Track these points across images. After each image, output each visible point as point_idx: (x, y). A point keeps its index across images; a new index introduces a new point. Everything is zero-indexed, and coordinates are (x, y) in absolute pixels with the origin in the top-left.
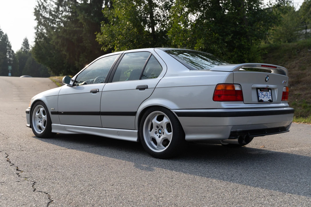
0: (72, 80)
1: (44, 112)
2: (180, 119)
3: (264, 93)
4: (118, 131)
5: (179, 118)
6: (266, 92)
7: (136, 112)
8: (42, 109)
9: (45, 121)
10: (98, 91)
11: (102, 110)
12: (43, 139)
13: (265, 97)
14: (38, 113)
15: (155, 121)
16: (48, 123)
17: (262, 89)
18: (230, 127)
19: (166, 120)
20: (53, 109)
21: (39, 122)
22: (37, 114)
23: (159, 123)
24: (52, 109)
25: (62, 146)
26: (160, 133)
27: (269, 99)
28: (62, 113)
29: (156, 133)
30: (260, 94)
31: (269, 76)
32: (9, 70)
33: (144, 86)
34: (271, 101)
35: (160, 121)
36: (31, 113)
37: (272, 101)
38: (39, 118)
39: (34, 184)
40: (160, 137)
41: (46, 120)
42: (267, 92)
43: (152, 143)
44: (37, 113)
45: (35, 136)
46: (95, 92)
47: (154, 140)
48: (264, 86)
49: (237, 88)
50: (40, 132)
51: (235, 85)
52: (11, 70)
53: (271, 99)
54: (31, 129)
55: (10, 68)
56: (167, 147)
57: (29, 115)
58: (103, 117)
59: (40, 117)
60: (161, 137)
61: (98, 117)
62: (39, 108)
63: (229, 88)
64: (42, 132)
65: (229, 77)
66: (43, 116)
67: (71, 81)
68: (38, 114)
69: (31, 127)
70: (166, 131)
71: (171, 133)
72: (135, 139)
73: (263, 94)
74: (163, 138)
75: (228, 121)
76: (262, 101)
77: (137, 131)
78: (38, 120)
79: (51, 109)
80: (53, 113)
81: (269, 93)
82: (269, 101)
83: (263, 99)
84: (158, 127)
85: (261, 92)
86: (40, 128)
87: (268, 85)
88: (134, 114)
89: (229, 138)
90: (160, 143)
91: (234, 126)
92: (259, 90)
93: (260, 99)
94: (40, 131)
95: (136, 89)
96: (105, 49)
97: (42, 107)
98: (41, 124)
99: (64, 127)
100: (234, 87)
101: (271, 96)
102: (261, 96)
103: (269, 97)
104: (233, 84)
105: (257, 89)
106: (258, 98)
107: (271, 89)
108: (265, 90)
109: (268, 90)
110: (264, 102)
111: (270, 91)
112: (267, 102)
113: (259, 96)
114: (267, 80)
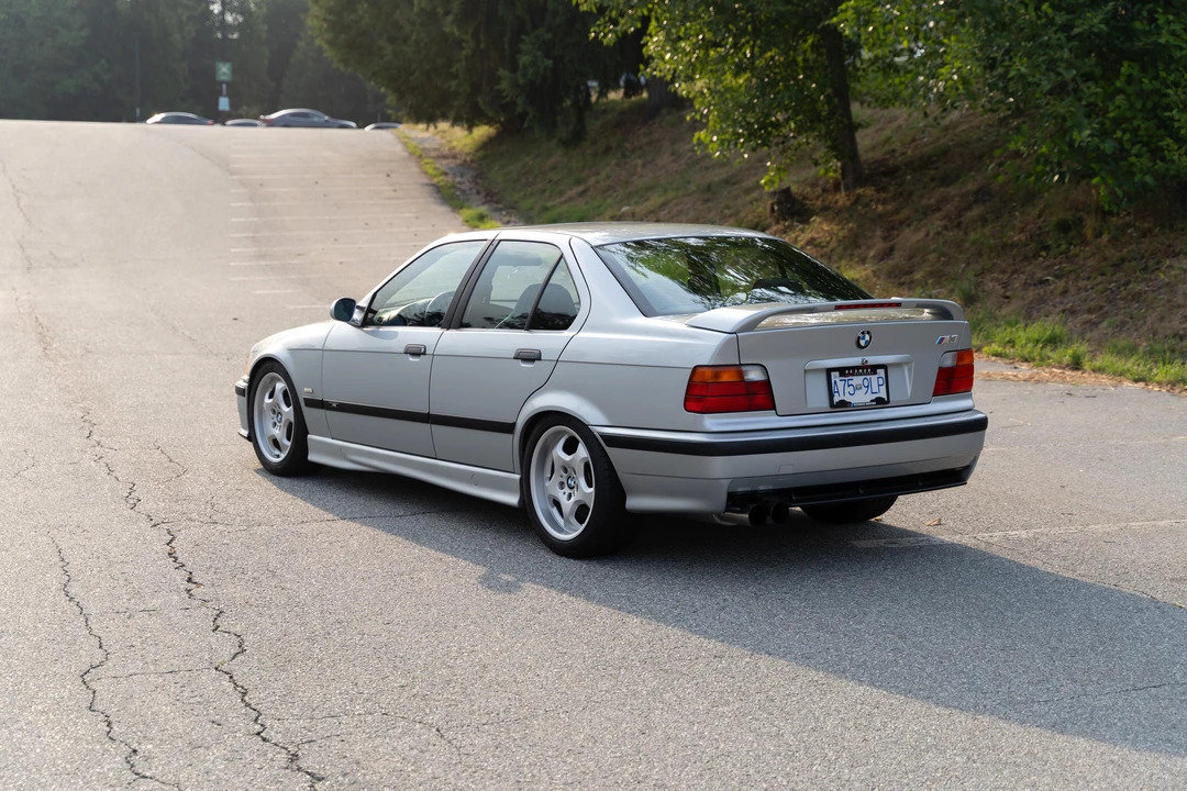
0: (359, 307)
1: (285, 394)
2: (612, 452)
3: (857, 380)
4: (474, 474)
5: (607, 449)
6: (862, 377)
7: (514, 425)
8: (280, 386)
9: (291, 423)
10: (424, 354)
11: (434, 411)
12: (285, 481)
13: (858, 392)
14: (271, 397)
15: (558, 452)
16: (298, 431)
17: (843, 371)
18: (726, 483)
19: (582, 452)
20: (310, 390)
21: (275, 424)
22: (268, 401)
23: (567, 458)
24: (306, 389)
25: (327, 510)
26: (572, 488)
27: (873, 397)
28: (334, 405)
29: (562, 485)
30: (840, 385)
31: (868, 333)
32: (221, 83)
33: (531, 351)
34: (880, 403)
35: (569, 454)
36: (249, 394)
37: (888, 402)
38: (274, 412)
39: (218, 616)
40: (570, 496)
41: (292, 420)
42: (868, 377)
43: (555, 511)
44: (267, 395)
45: (261, 466)
46: (417, 352)
47: (557, 504)
48: (855, 361)
49: (754, 375)
50: (278, 456)
51: (744, 368)
52: (228, 83)
53: (885, 396)
54: (251, 444)
55: (224, 71)
56: (584, 525)
57: (245, 399)
58: (438, 429)
59: (276, 412)
60: (573, 499)
61: (426, 427)
62: (274, 380)
63: (726, 377)
64: (283, 456)
65: (724, 347)
66: (285, 409)
67: (356, 310)
68: (271, 400)
69: (251, 437)
70: (582, 482)
71: (592, 490)
72: (512, 499)
73: (850, 382)
74: (576, 502)
75: (720, 467)
76: (844, 405)
77: (518, 477)
78: (269, 419)
79: (305, 391)
80: (311, 403)
81: (875, 380)
82: (874, 403)
83: (848, 398)
84: (566, 471)
85: (843, 379)
86: (276, 443)
87: (866, 358)
88: (508, 428)
89: (726, 511)
90: (570, 513)
91: (734, 480)
92: (835, 376)
93: (837, 399)
94: (277, 452)
95: (515, 358)
96: (605, 35)
97: (279, 380)
98: (279, 432)
99: (341, 448)
100: (741, 374)
101: (883, 388)
102: (843, 391)
103: (875, 389)
104: (741, 364)
105: (829, 371)
106: (831, 396)
107: (884, 367)
108: (861, 371)
109: (871, 372)
110: (853, 406)
111: (882, 373)
112: (865, 406)
113: (835, 392)
114: (862, 343)
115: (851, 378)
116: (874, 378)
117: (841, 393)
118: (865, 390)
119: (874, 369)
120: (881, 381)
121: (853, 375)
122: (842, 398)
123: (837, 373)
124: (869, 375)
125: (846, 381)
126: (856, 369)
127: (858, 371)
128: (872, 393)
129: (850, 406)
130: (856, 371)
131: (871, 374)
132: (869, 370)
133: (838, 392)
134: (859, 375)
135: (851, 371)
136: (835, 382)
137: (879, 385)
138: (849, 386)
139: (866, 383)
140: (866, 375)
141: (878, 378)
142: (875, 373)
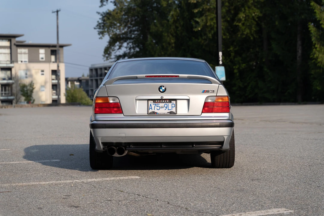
3: (161, 105)
6: (165, 103)
13: (162, 109)
17: (154, 100)
27: (169, 111)
30: (153, 106)
34: (172, 114)
37: (176, 113)
42: (167, 104)
51: (108, 98)
53: (174, 110)
73: (158, 105)
76: (154, 113)
82: (169, 114)
83: (156, 111)
91: (102, 138)
93: (150, 111)
102: (154, 108)
103: (170, 108)
104: (108, 96)
105: (148, 100)
106: (148, 110)
107: (175, 100)
108: (163, 101)
109: (168, 102)
110: (158, 114)
111: (174, 102)
112: (164, 114)
113: (150, 108)
114: (161, 90)
115: (158, 103)
116: (170, 104)
117: (153, 108)
118: (165, 108)
119: (170, 100)
120: (173, 106)
122: (153, 110)
123: (152, 102)
124: (167, 103)
125: (156, 104)
126: (161, 100)
127: (162, 101)
128: (168, 110)
129: (156, 114)
130: (161, 101)
131: (168, 103)
132: (168, 101)
133: (152, 108)
134: (163, 103)
135: (159, 101)
136: (151, 105)
137: (172, 107)
138: (157, 106)
139: (166, 106)
140: (166, 103)
141: (172, 104)
142: (171, 102)
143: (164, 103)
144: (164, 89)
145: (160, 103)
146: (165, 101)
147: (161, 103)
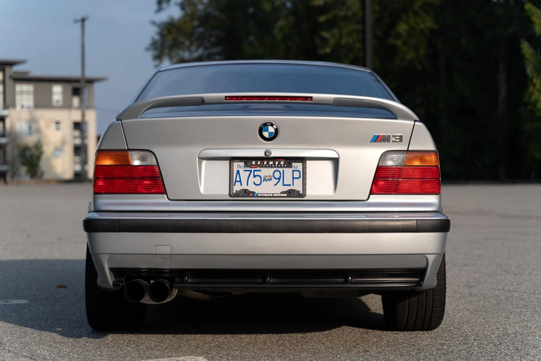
3: (266, 172)
6: (275, 169)
13: (266, 182)
17: (247, 160)
27: (286, 188)
30: (244, 175)
34: (293, 195)
37: (304, 195)
42: (281, 170)
51: (130, 153)
53: (298, 186)
73: (256, 173)
76: (246, 193)
81: (290, 172)
82: (286, 195)
83: (251, 188)
85: (249, 169)
92: (238, 166)
93: (237, 188)
101: (299, 181)
102: (247, 180)
103: (288, 180)
104: (128, 150)
105: (232, 160)
106: (231, 184)
107: (302, 160)
108: (271, 163)
109: (284, 164)
110: (257, 196)
111: (299, 166)
112: (273, 197)
113: (236, 181)
114: (266, 134)
115: (258, 169)
116: (288, 172)
117: (244, 181)
118: (274, 181)
119: (289, 161)
120: (296, 174)
121: (262, 166)
122: (244, 187)
123: (242, 164)
124: (281, 167)
125: (251, 171)
126: (266, 160)
127: (268, 163)
128: (284, 185)
129: (253, 196)
130: (265, 163)
131: (284, 167)
132: (282, 163)
133: (240, 181)
134: (269, 167)
135: (259, 163)
136: (238, 172)
137: (293, 178)
138: (255, 176)
139: (277, 175)
140: (278, 167)
141: (293, 171)
142: (290, 166)
143: (272, 167)
144: (273, 131)
145: (262, 167)
146: (274, 163)
147: (266, 167)
